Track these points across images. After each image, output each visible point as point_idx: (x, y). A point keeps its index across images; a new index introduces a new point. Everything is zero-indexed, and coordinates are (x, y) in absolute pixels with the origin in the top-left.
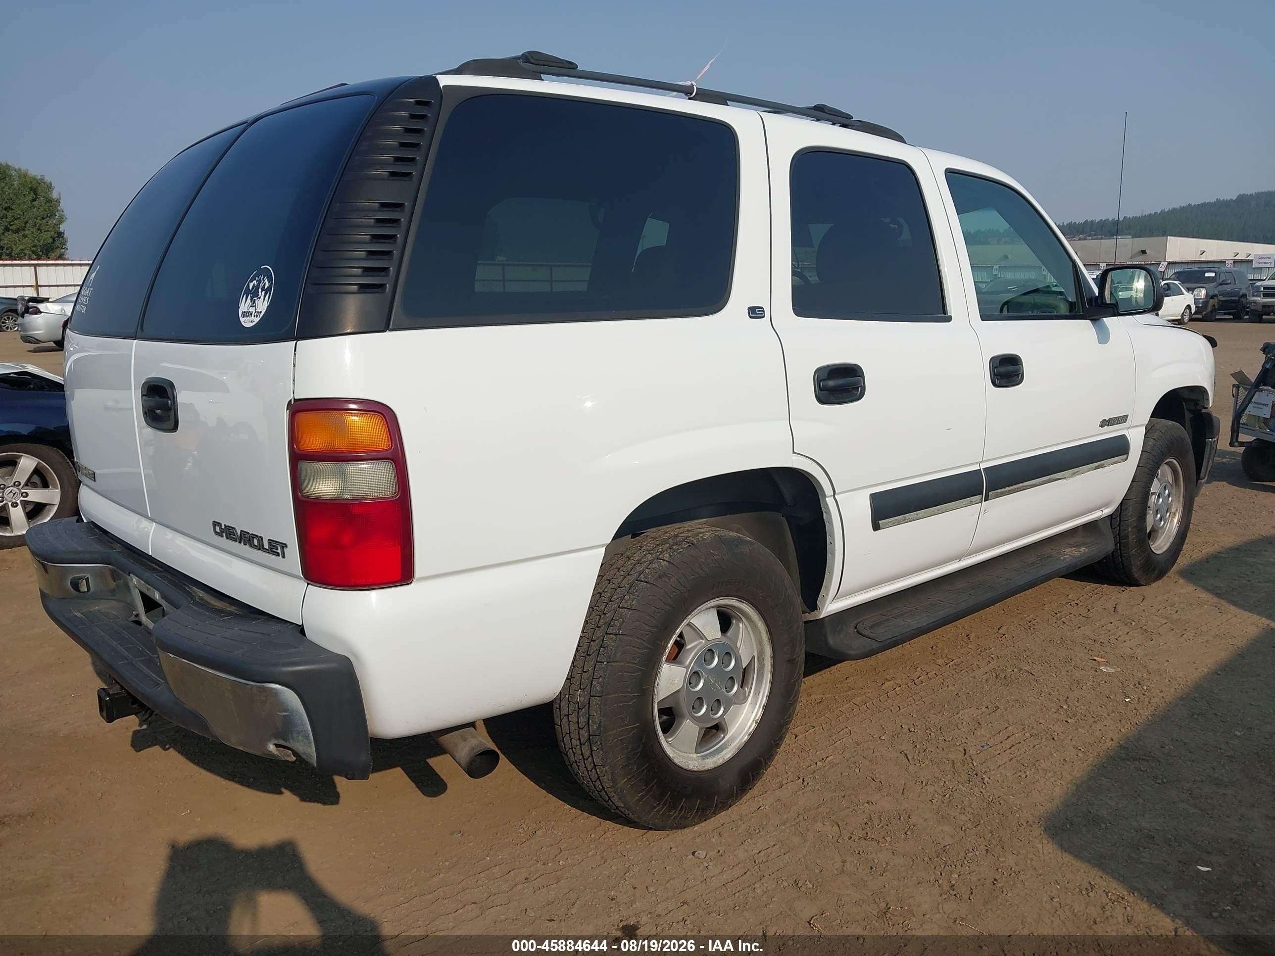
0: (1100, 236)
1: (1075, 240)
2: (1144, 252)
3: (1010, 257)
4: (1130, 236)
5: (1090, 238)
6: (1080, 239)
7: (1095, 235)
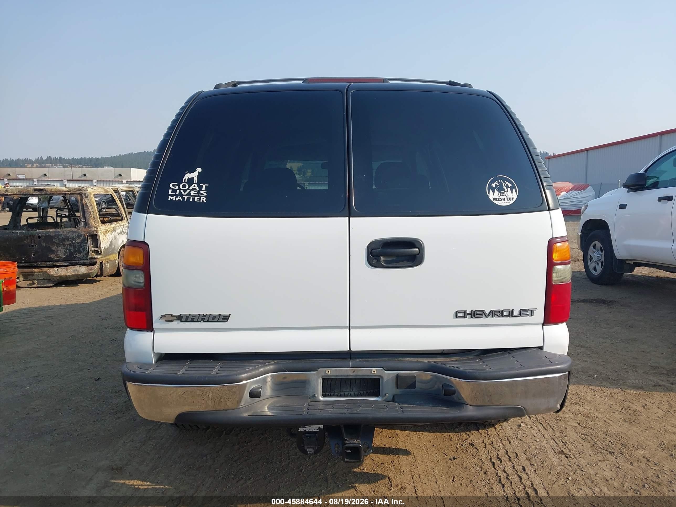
0: (90, 166)
1: (76, 168)
2: (121, 175)
3: (47, 174)
4: (112, 167)
5: (85, 167)
6: (79, 167)
7: (88, 166)
